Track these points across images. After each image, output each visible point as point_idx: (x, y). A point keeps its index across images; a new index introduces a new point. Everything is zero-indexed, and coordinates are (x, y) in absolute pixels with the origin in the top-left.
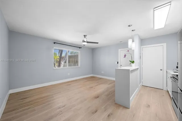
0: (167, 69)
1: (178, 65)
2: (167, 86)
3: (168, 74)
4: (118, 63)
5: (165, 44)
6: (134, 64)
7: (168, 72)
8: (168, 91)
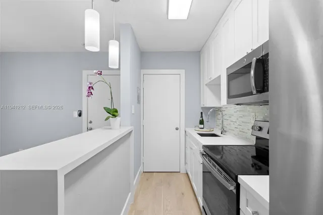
0: (186, 126)
1: (202, 117)
2: (186, 163)
3: (187, 138)
4: (80, 115)
5: (183, 71)
6: (118, 119)
7: (187, 133)
8: (187, 173)
